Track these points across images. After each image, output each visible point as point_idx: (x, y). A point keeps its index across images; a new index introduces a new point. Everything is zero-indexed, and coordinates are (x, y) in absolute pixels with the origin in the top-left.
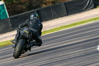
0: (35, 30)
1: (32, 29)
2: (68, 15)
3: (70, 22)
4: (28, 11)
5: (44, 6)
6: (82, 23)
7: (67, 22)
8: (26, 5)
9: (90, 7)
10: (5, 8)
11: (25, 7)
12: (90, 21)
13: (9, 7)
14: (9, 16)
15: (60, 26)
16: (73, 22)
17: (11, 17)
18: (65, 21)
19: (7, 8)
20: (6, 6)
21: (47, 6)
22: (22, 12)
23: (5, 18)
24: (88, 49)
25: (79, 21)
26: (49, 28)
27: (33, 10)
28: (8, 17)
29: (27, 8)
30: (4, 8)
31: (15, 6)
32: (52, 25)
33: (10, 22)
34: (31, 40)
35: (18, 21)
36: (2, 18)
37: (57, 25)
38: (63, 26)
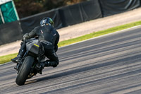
0: (49, 43)
1: (45, 42)
2: (103, 17)
4: (46, 11)
5: (69, 4)
6: (123, 27)
8: (43, 2)
9: (135, 4)
10: (14, 6)
11: (42, 6)
12: (135, 25)
13: (20, 5)
14: (20, 18)
15: (92, 32)
16: (111, 27)
17: (22, 19)
18: (99, 25)
19: (16, 7)
20: (15, 3)
21: (73, 4)
22: (37, 12)
23: (13, 20)
24: (132, 65)
25: (120, 25)
26: (76, 35)
27: (53, 10)
28: (18, 19)
29: (44, 6)
30: (12, 7)
31: (28, 4)
32: (80, 30)
33: (20, 27)
34: (42, 58)
35: (31, 26)
36: (9, 21)
37: (88, 31)
38: (96, 32)
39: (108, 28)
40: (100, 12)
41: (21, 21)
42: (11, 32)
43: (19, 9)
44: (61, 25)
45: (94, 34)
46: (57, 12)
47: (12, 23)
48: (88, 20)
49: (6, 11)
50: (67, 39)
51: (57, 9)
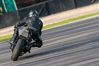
0: (35, 29)
1: (32, 28)
2: (76, 8)
3: (79, 14)
4: (36, 3)
6: (91, 15)
7: (76, 15)
15: (69, 19)
16: (82, 15)
17: (20, 9)
22: (30, 5)
23: (13, 10)
25: (88, 14)
27: (41, 3)
28: (17, 9)
36: (10, 11)
37: (65, 18)
38: (72, 18)
39: (80, 16)
40: (74, 5)
41: (19, 11)
42: (11, 18)
43: (17, 3)
44: (46, 14)
45: (70, 20)
46: (44, 5)
47: (12, 12)
48: (66, 10)
49: (8, 4)
50: (51, 24)
51: (44, 2)
